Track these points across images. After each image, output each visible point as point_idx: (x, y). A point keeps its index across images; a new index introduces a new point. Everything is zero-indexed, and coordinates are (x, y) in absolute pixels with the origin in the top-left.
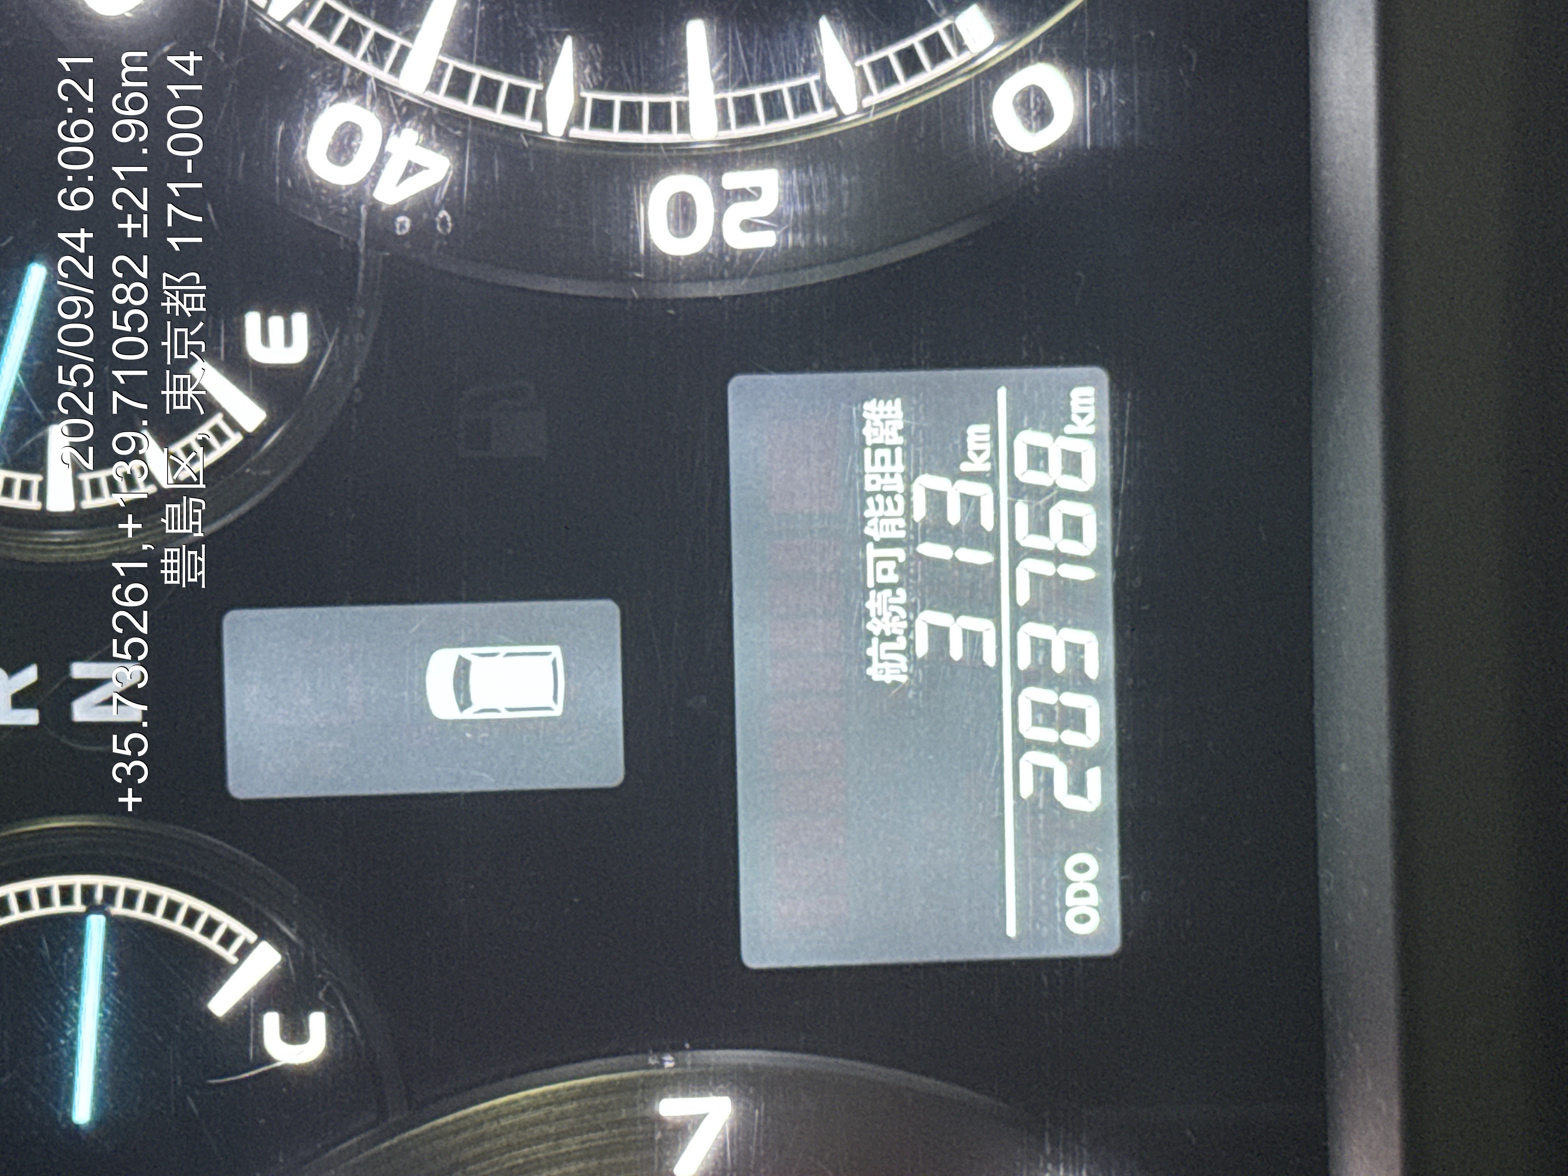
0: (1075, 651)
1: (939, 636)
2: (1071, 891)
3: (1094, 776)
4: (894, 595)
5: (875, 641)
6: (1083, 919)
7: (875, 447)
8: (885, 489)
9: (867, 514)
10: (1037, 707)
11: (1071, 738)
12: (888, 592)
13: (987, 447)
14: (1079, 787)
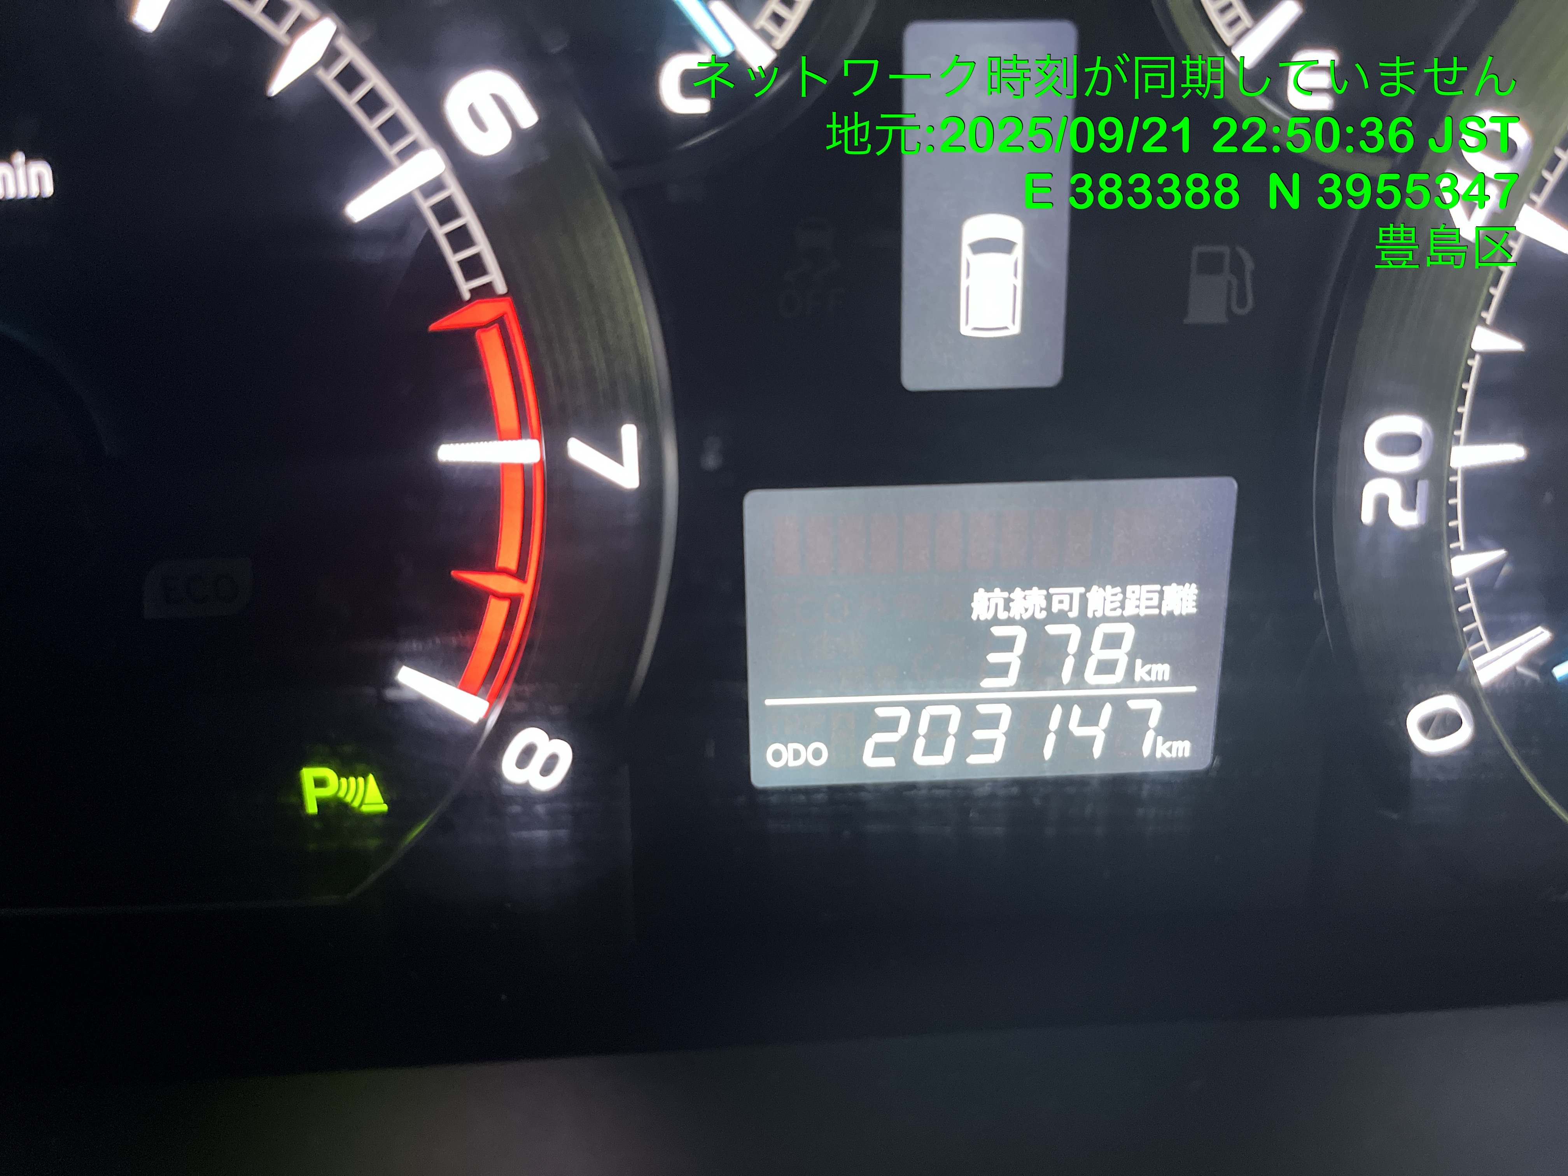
0: (988, 747)
1: (1007, 644)
2: (800, 747)
3: (889, 762)
4: (1042, 609)
5: (1006, 594)
6: (777, 756)
7: (1161, 593)
8: (1127, 601)
9: (1108, 587)
10: (946, 719)
11: (920, 744)
12: (1044, 604)
13: (1153, 678)
14: (881, 750)
